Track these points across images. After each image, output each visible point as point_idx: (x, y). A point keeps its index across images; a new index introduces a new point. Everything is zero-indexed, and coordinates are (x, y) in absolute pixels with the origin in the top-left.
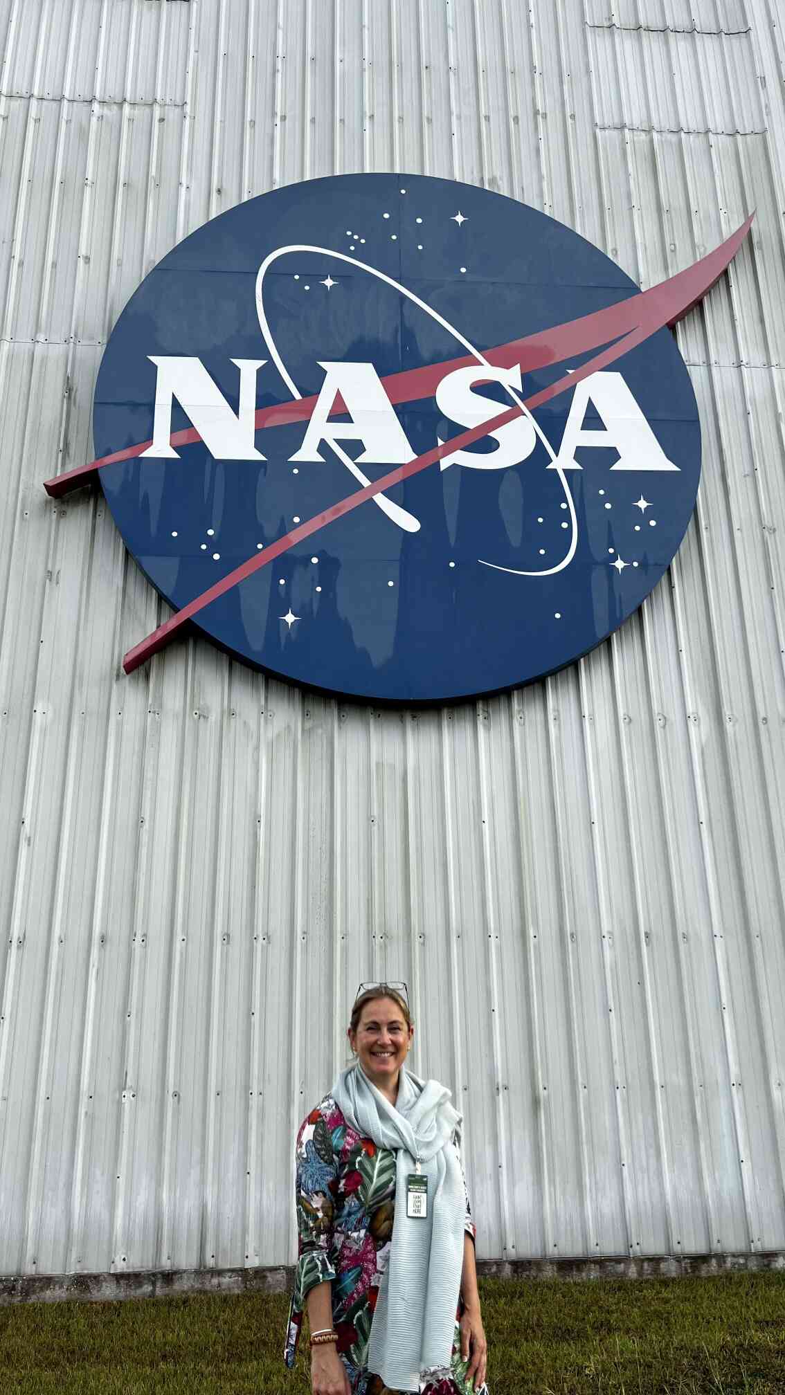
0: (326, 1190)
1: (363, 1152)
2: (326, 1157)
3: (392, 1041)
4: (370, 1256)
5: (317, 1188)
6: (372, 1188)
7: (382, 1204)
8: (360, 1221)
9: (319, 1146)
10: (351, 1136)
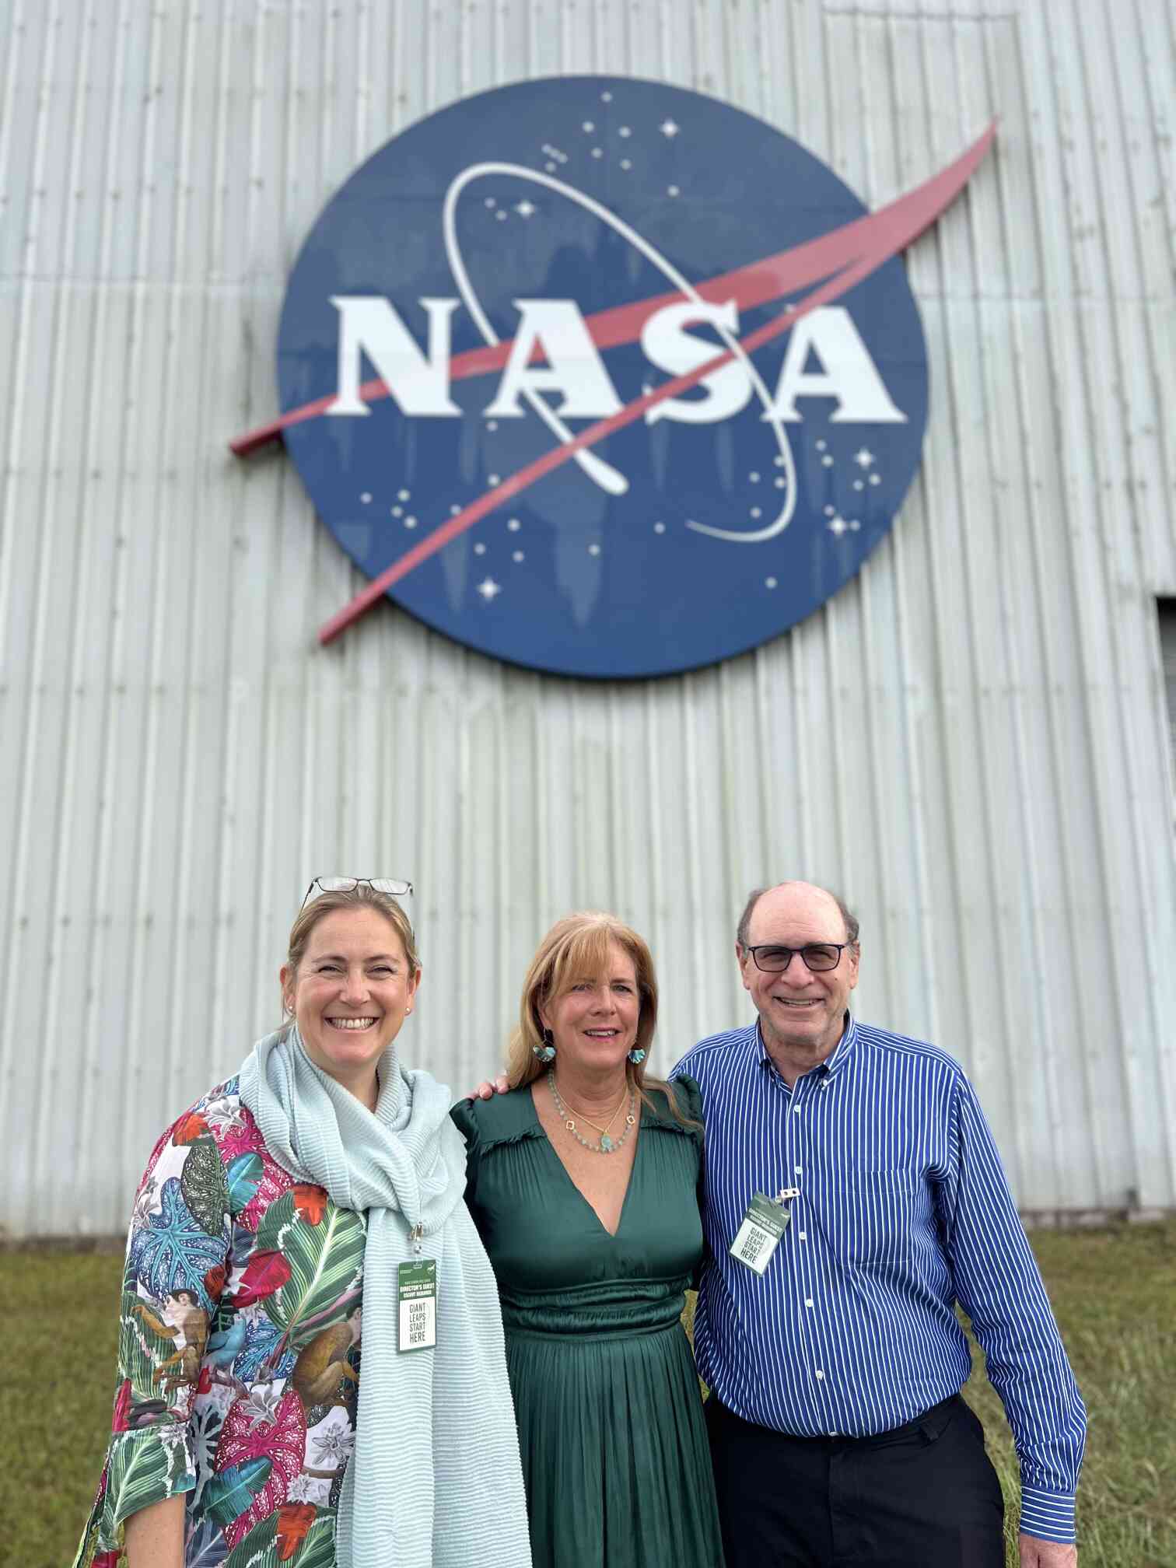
0: (200, 1289)
1: (297, 1214)
2: (207, 1219)
3: (371, 993)
4: (292, 1437)
5: (179, 1284)
6: (308, 1294)
7: (324, 1327)
8: (273, 1362)
9: (194, 1194)
10: (274, 1179)
